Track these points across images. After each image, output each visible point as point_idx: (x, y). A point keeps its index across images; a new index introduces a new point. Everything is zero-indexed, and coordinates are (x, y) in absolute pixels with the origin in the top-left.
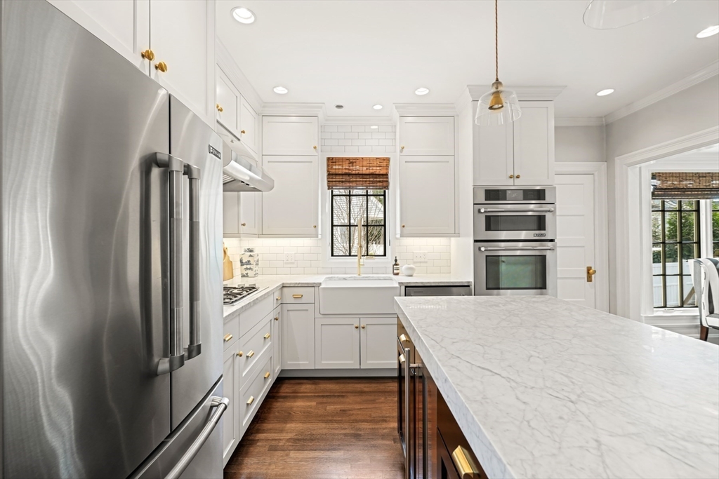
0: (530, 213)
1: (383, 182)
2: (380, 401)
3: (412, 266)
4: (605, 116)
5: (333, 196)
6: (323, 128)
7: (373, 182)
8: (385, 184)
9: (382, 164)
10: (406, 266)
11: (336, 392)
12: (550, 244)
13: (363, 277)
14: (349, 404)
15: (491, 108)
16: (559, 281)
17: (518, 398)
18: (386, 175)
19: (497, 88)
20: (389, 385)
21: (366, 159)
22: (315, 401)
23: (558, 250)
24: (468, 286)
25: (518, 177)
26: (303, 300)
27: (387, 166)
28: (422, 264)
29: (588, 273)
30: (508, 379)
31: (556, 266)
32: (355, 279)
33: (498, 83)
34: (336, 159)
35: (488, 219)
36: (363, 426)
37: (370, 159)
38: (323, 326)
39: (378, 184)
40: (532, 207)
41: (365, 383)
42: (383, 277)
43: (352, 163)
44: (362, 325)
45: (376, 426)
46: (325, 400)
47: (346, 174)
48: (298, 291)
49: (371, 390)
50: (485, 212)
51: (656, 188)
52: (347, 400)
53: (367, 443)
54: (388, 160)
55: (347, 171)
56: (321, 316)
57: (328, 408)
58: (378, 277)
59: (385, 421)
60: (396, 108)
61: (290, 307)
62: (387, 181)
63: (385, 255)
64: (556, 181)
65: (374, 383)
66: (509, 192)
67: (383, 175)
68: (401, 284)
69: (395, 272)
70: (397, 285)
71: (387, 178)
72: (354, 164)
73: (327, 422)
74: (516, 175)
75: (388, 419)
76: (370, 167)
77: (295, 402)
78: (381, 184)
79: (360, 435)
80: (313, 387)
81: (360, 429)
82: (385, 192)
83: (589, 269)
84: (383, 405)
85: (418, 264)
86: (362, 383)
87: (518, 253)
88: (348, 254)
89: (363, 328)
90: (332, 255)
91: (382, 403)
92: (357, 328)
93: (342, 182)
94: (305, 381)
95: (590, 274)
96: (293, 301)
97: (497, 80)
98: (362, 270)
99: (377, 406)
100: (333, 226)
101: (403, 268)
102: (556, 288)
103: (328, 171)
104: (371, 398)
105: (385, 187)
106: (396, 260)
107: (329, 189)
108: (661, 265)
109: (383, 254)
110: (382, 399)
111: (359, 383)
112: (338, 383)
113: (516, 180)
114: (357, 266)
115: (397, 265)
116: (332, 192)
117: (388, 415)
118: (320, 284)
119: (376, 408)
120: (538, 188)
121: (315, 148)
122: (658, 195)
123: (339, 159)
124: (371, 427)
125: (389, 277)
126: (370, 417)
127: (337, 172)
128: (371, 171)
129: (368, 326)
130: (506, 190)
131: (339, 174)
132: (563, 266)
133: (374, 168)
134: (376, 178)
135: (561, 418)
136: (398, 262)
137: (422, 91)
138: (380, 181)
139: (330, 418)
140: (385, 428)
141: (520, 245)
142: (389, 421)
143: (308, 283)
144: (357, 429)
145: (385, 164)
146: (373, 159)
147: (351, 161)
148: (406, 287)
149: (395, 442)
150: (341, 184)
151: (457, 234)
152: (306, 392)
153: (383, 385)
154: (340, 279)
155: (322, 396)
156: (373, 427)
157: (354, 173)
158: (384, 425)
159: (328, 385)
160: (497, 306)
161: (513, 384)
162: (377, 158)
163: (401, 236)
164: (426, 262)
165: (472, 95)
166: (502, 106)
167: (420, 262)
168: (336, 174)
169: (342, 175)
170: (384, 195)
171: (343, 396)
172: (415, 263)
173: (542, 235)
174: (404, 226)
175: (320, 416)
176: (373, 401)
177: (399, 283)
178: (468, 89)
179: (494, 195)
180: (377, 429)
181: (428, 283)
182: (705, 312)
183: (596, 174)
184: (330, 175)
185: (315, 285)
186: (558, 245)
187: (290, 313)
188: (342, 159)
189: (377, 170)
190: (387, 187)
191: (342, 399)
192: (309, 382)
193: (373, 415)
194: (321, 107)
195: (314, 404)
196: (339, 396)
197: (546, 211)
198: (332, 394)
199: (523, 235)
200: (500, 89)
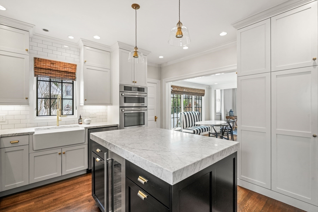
0: (137, 96)
1: (72, 76)
2: (77, 187)
3: (89, 119)
4: (160, 65)
5: (37, 81)
6: (31, 39)
7: (66, 76)
8: (73, 78)
9: (72, 67)
10: (87, 119)
11: (47, 192)
12: (146, 108)
13: (61, 127)
14: (58, 195)
15: (134, 57)
16: (148, 122)
17: (157, 154)
18: (74, 73)
19: (136, 50)
20: (79, 179)
21: (62, 63)
22: (33, 202)
23: (148, 110)
24: (117, 126)
25: (136, 82)
26: (19, 144)
27: (75, 69)
28: (94, 118)
29: (155, 118)
30: (152, 150)
31: (147, 116)
32: (55, 128)
33: (136, 48)
34: (41, 59)
35: (125, 98)
36: (70, 202)
37: (65, 63)
38: (35, 158)
39: (70, 77)
40: (137, 94)
41: (65, 182)
42: (74, 126)
43: (53, 64)
44: (63, 152)
45: (78, 199)
46: (40, 199)
47: (48, 69)
48: (15, 139)
49: (70, 184)
50: (124, 95)
51: (172, 91)
52: (56, 194)
53: (75, 208)
54: (76, 65)
55: (49, 67)
56: (34, 152)
57: (44, 202)
58: (70, 126)
59: (82, 195)
60: (82, 41)
61: (7, 150)
62: (75, 76)
63: (73, 114)
64: (148, 85)
65: (70, 181)
66: (132, 88)
67: (72, 73)
68: (86, 128)
69: (80, 122)
70: (84, 129)
71: (75, 75)
72: (54, 64)
73: (46, 209)
74: (135, 81)
75: (83, 194)
76: (65, 67)
77: (17, 207)
78: (71, 77)
79: (70, 206)
80: (29, 195)
81: (69, 204)
82: (73, 82)
83: (155, 117)
84: (79, 189)
85: (92, 118)
86: (64, 183)
87: (132, 112)
88: (49, 114)
89: (64, 153)
90: (37, 116)
91: (78, 188)
92: (60, 154)
93: (46, 73)
94: (20, 194)
95: (156, 118)
96: (11, 145)
97: (136, 47)
98: (60, 123)
99: (76, 190)
100: (37, 98)
101: (85, 120)
102: (147, 124)
103: (35, 66)
104: (72, 187)
105: (73, 79)
106: (80, 117)
107: (35, 76)
108: (173, 115)
109: (71, 114)
110: (78, 186)
111: (61, 184)
112: (46, 188)
113: (135, 83)
114: (56, 120)
115: (81, 119)
116: (37, 78)
117: (83, 192)
118: (34, 133)
119: (75, 191)
120: (139, 87)
121: (27, 50)
122: (173, 93)
123: (44, 60)
124: (75, 200)
125: (77, 126)
126: (73, 196)
127: (42, 67)
128: (65, 70)
129: (67, 152)
130: (132, 87)
131: (43, 69)
132: (149, 116)
133: (67, 68)
134: (68, 74)
135: (169, 155)
136: (82, 118)
137: (97, 37)
138: (70, 76)
139: (47, 206)
140: (83, 198)
141: (133, 108)
142: (84, 194)
143: (24, 133)
144: (67, 205)
145: (74, 68)
146: (67, 64)
147: (53, 63)
148: (88, 129)
149: (89, 202)
150: (45, 74)
151: (111, 104)
152: (24, 200)
153: (76, 180)
154: (45, 129)
155: (37, 197)
156: (76, 200)
157: (54, 69)
158: (82, 197)
159: (40, 191)
160: (135, 131)
161: (154, 151)
162: (69, 64)
163: (85, 104)
164: (96, 117)
165: (119, 46)
166: (138, 57)
167: (93, 117)
168: (41, 68)
169: (46, 69)
170: (73, 83)
171: (53, 193)
172: (90, 118)
173: (143, 105)
174: (86, 100)
175: (40, 208)
176: (73, 189)
177: (85, 128)
178: (117, 43)
179: (127, 88)
180: (79, 200)
181: (100, 126)
182: (182, 128)
183: (157, 84)
184: (36, 68)
185: (29, 134)
186: (148, 108)
187: (8, 153)
188: (46, 60)
189: (70, 70)
190: (75, 79)
191: (52, 195)
192: (24, 193)
193: (74, 195)
194: (32, 27)
195: (32, 203)
196: (49, 194)
197: (145, 96)
198: (45, 194)
199: (134, 105)
200: (137, 50)
